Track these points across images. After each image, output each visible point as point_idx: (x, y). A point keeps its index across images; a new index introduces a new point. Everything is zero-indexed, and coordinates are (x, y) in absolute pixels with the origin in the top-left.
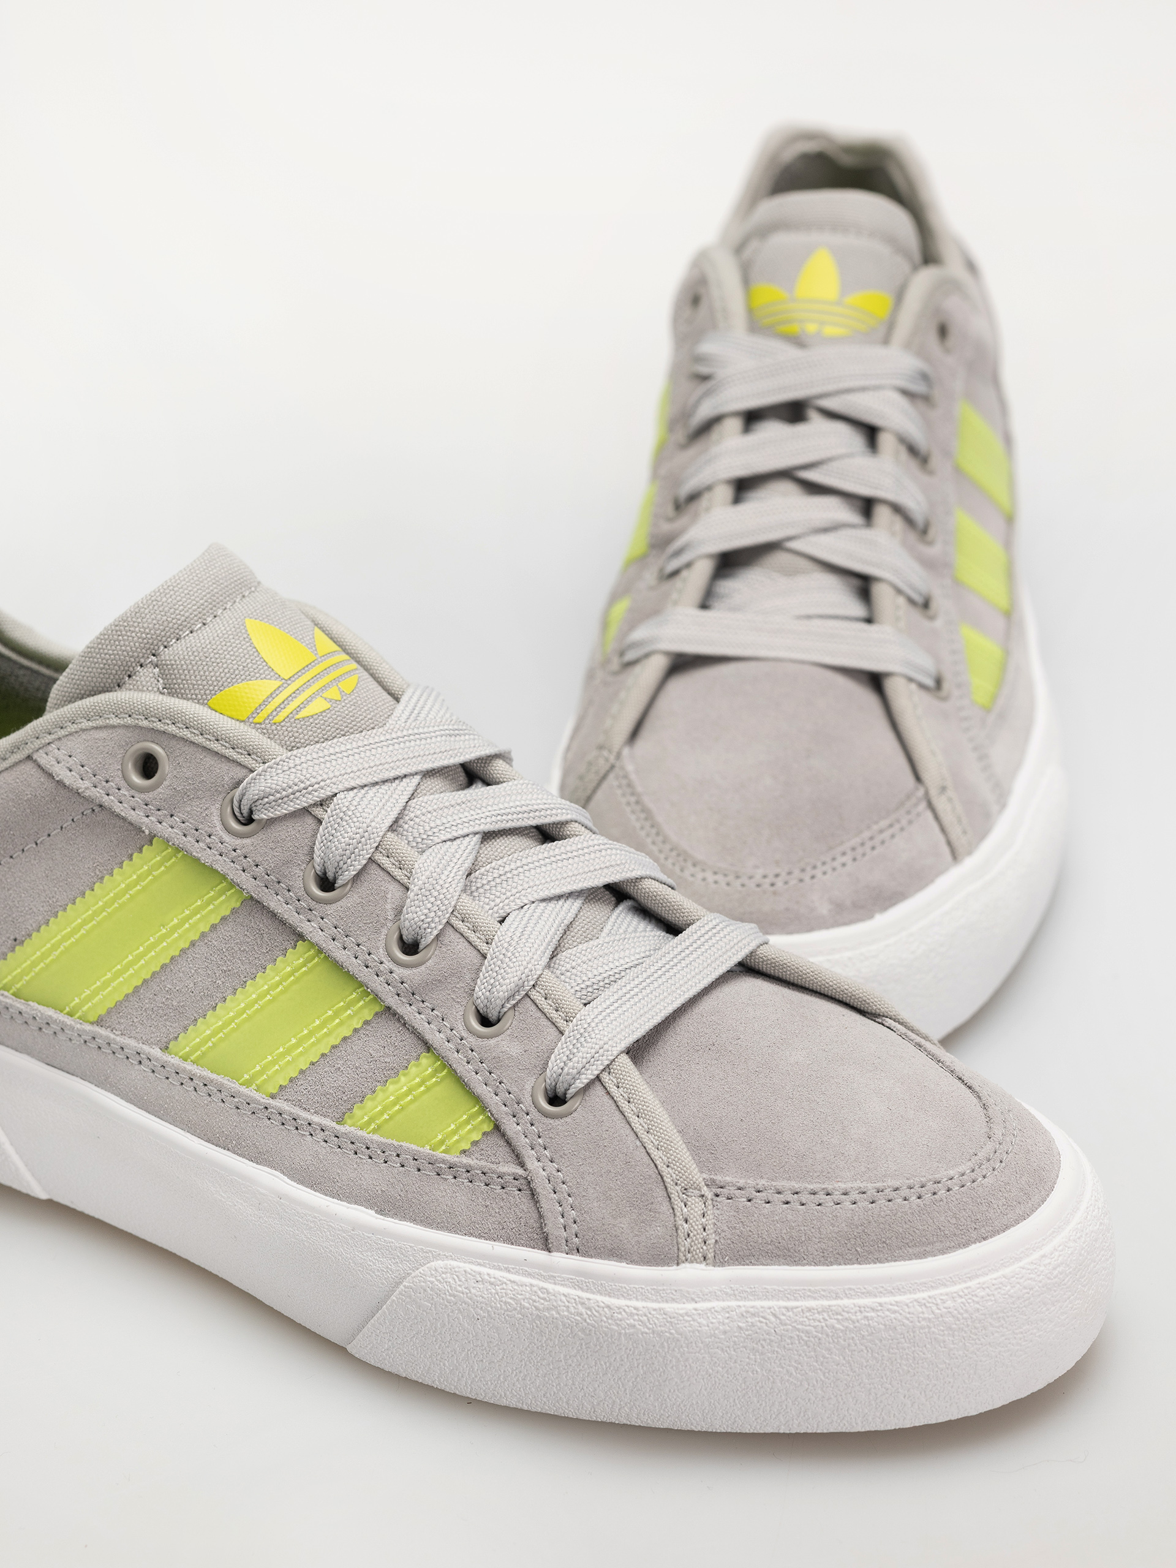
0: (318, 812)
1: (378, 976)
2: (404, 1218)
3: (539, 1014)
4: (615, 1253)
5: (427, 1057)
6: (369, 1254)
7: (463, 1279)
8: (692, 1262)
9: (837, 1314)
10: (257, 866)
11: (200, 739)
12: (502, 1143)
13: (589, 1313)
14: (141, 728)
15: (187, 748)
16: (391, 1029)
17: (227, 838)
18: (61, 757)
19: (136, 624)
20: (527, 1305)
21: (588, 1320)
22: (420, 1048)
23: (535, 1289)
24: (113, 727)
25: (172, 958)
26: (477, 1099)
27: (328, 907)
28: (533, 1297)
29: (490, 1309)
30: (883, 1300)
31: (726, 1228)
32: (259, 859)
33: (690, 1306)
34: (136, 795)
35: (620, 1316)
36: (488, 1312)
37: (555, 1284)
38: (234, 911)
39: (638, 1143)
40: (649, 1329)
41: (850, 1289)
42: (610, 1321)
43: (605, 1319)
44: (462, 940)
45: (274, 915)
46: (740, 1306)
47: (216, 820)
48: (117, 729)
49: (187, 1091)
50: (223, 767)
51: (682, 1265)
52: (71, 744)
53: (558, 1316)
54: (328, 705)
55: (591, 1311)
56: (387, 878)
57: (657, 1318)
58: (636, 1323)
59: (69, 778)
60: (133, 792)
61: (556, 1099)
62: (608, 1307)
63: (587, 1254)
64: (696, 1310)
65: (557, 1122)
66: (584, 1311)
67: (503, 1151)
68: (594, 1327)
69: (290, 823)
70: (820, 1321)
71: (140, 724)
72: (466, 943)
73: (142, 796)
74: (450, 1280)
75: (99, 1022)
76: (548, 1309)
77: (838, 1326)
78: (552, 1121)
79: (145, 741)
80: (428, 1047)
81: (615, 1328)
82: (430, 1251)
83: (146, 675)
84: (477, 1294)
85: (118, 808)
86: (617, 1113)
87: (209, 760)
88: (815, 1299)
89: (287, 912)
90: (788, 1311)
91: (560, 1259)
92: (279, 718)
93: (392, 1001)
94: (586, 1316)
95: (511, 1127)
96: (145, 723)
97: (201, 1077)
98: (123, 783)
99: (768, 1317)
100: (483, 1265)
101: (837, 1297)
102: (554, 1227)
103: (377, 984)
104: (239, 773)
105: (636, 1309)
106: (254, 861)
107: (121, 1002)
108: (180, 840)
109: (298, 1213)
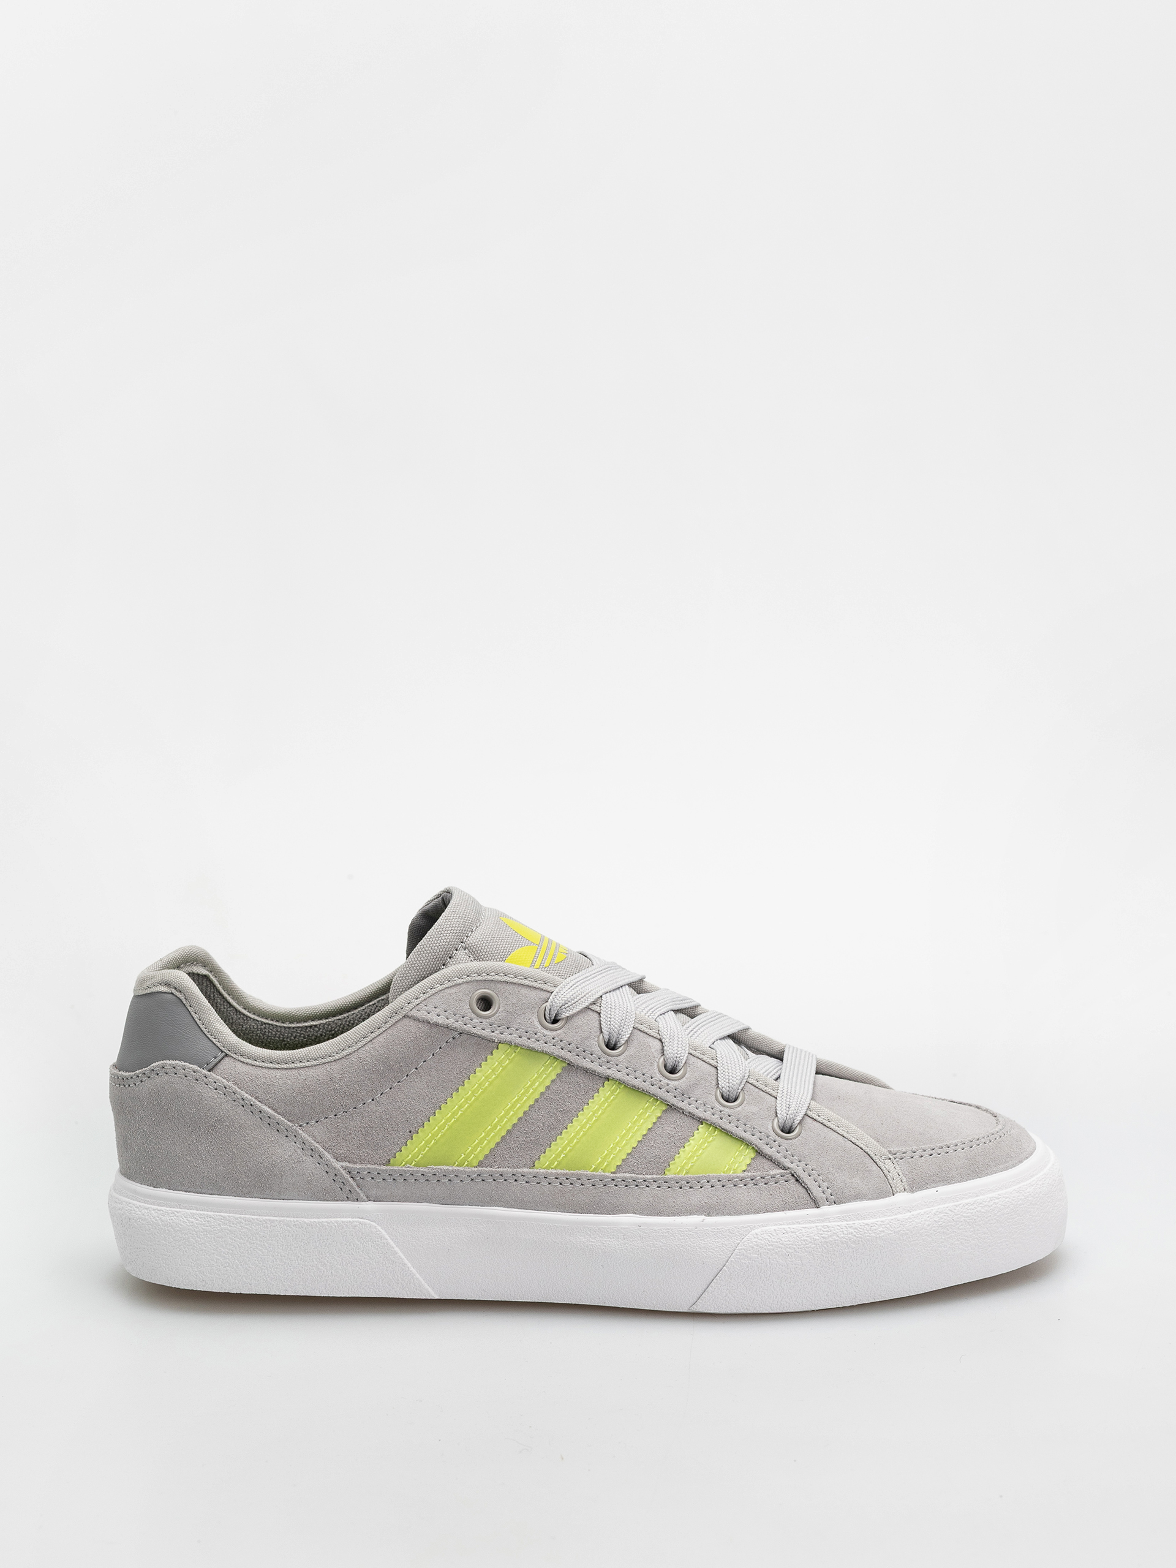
0: (594, 1007)
1: (660, 1089)
2: (723, 1214)
3: (757, 1090)
4: (858, 1197)
5: (702, 1128)
6: (709, 1239)
7: (775, 1235)
8: (900, 1192)
9: (981, 1204)
10: (569, 1044)
11: (516, 980)
12: (764, 1160)
13: (857, 1231)
14: (477, 981)
15: (508, 987)
16: (675, 1117)
17: (546, 1032)
18: (430, 1009)
19: (448, 926)
20: (817, 1238)
21: (857, 1235)
22: (695, 1123)
23: (819, 1227)
24: (460, 984)
25: (524, 1113)
26: (741, 1140)
27: (618, 1058)
28: (820, 1232)
29: (795, 1247)
30: (999, 1192)
31: (908, 1173)
32: (570, 1040)
33: (908, 1214)
34: (484, 1021)
35: (875, 1228)
36: (794, 1248)
37: (830, 1222)
38: (558, 1075)
39: (846, 1140)
40: (891, 1231)
41: (982, 1190)
42: (870, 1232)
43: (866, 1231)
44: (699, 1060)
45: (586, 1071)
46: (932, 1210)
47: (537, 1024)
48: (462, 985)
49: (555, 1186)
50: (533, 994)
51: (896, 1195)
52: (436, 1000)
53: (838, 1238)
54: (565, 956)
55: (857, 1230)
56: (646, 1036)
57: (895, 1224)
58: (884, 1229)
59: (441, 1020)
60: (481, 1020)
61: (788, 1130)
62: (867, 1224)
63: (841, 1202)
64: (913, 1215)
65: (794, 1141)
66: (853, 1231)
67: (766, 1164)
68: (861, 1238)
69: (581, 1016)
70: (973, 1209)
71: (477, 978)
72: (702, 1062)
73: (488, 1020)
74: (767, 1237)
75: (480, 1164)
76: (831, 1236)
77: (983, 1210)
78: (791, 1141)
79: (480, 989)
80: (701, 1121)
81: (874, 1235)
82: (748, 1226)
83: (461, 954)
84: (786, 1240)
85: (474, 1030)
86: (825, 1128)
87: (524, 991)
88: (966, 1198)
89: (594, 1067)
90: (957, 1207)
91: (825, 1209)
92: (547, 964)
93: (674, 1101)
94: (855, 1233)
95: (766, 1150)
96: (479, 978)
97: (564, 1175)
98: (473, 1016)
99: (948, 1212)
100: (783, 1224)
101: (977, 1196)
102: (817, 1192)
103: (661, 1093)
104: (545, 995)
105: (882, 1222)
106: (568, 1042)
107: (494, 1149)
108: (519, 1041)
109: (655, 1230)
